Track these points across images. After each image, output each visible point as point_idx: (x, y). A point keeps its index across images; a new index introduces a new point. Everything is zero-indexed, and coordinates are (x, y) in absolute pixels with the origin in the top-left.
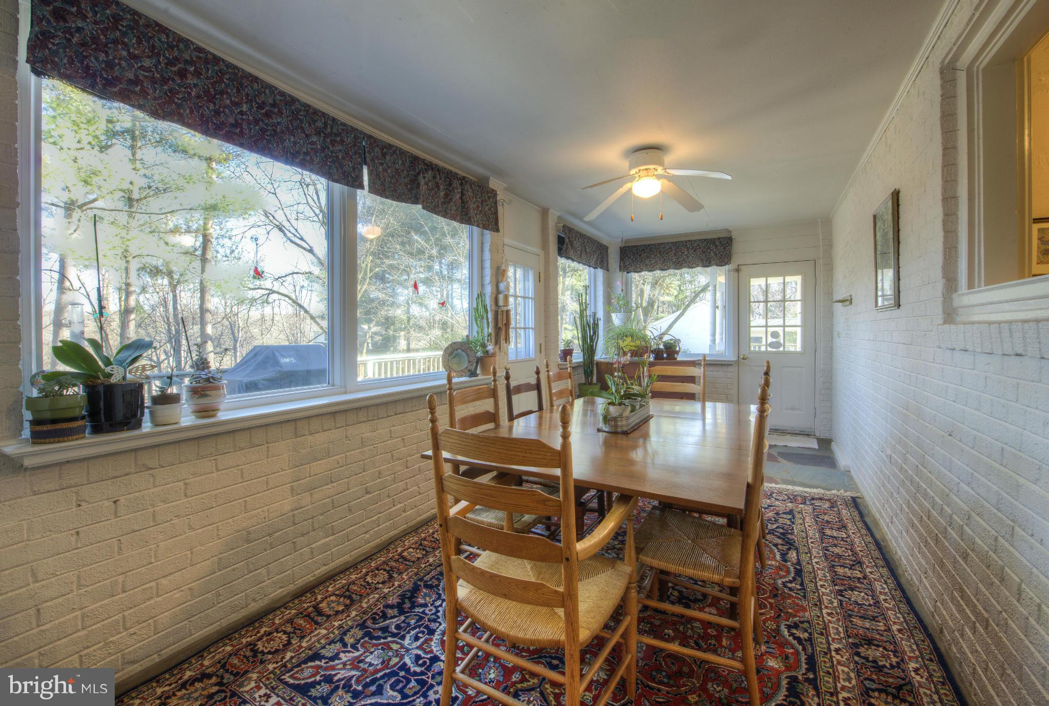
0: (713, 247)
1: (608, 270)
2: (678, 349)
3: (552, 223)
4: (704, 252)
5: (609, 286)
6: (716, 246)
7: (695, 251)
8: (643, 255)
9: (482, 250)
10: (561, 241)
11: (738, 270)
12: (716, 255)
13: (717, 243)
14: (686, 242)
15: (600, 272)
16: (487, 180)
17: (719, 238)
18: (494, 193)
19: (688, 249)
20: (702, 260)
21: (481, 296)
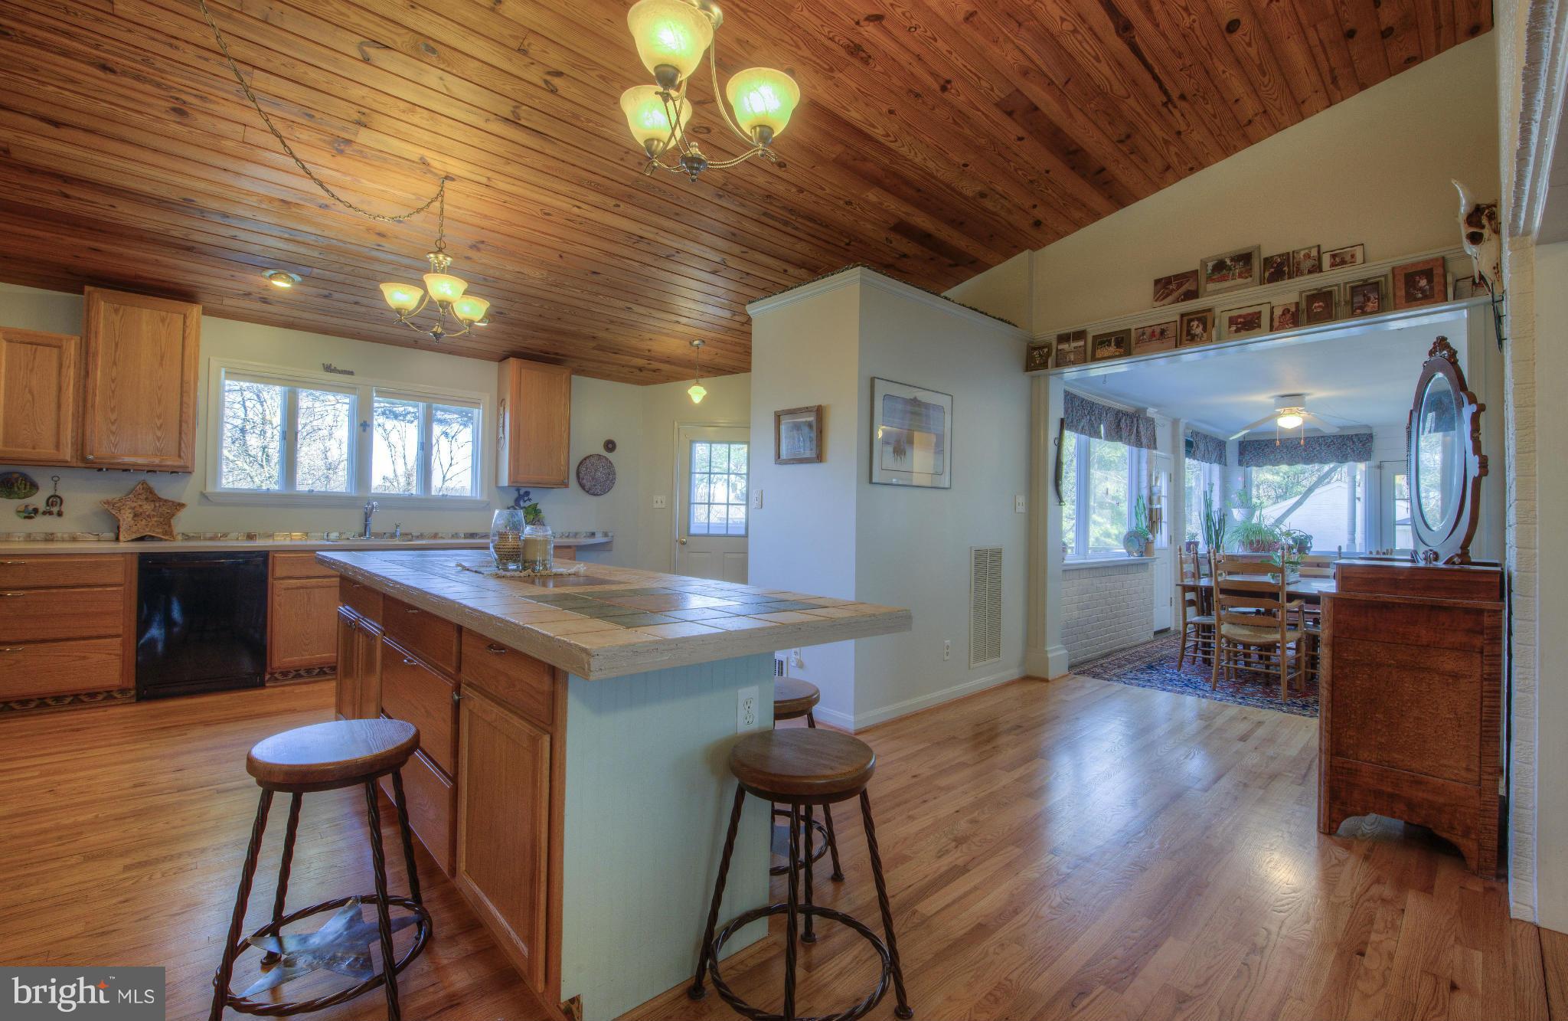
0: (1349, 443)
1: (1226, 465)
2: (1309, 545)
3: (1181, 430)
4: (1339, 449)
5: (1225, 480)
6: (1354, 442)
7: (1329, 446)
8: (1266, 450)
9: (1139, 462)
10: (1189, 444)
11: (1380, 467)
12: (1354, 451)
13: (1355, 440)
14: (1318, 438)
15: (1216, 468)
16: (1144, 410)
17: (1356, 435)
18: (1153, 420)
19: (1320, 445)
20: (1337, 457)
21: (1139, 497)
